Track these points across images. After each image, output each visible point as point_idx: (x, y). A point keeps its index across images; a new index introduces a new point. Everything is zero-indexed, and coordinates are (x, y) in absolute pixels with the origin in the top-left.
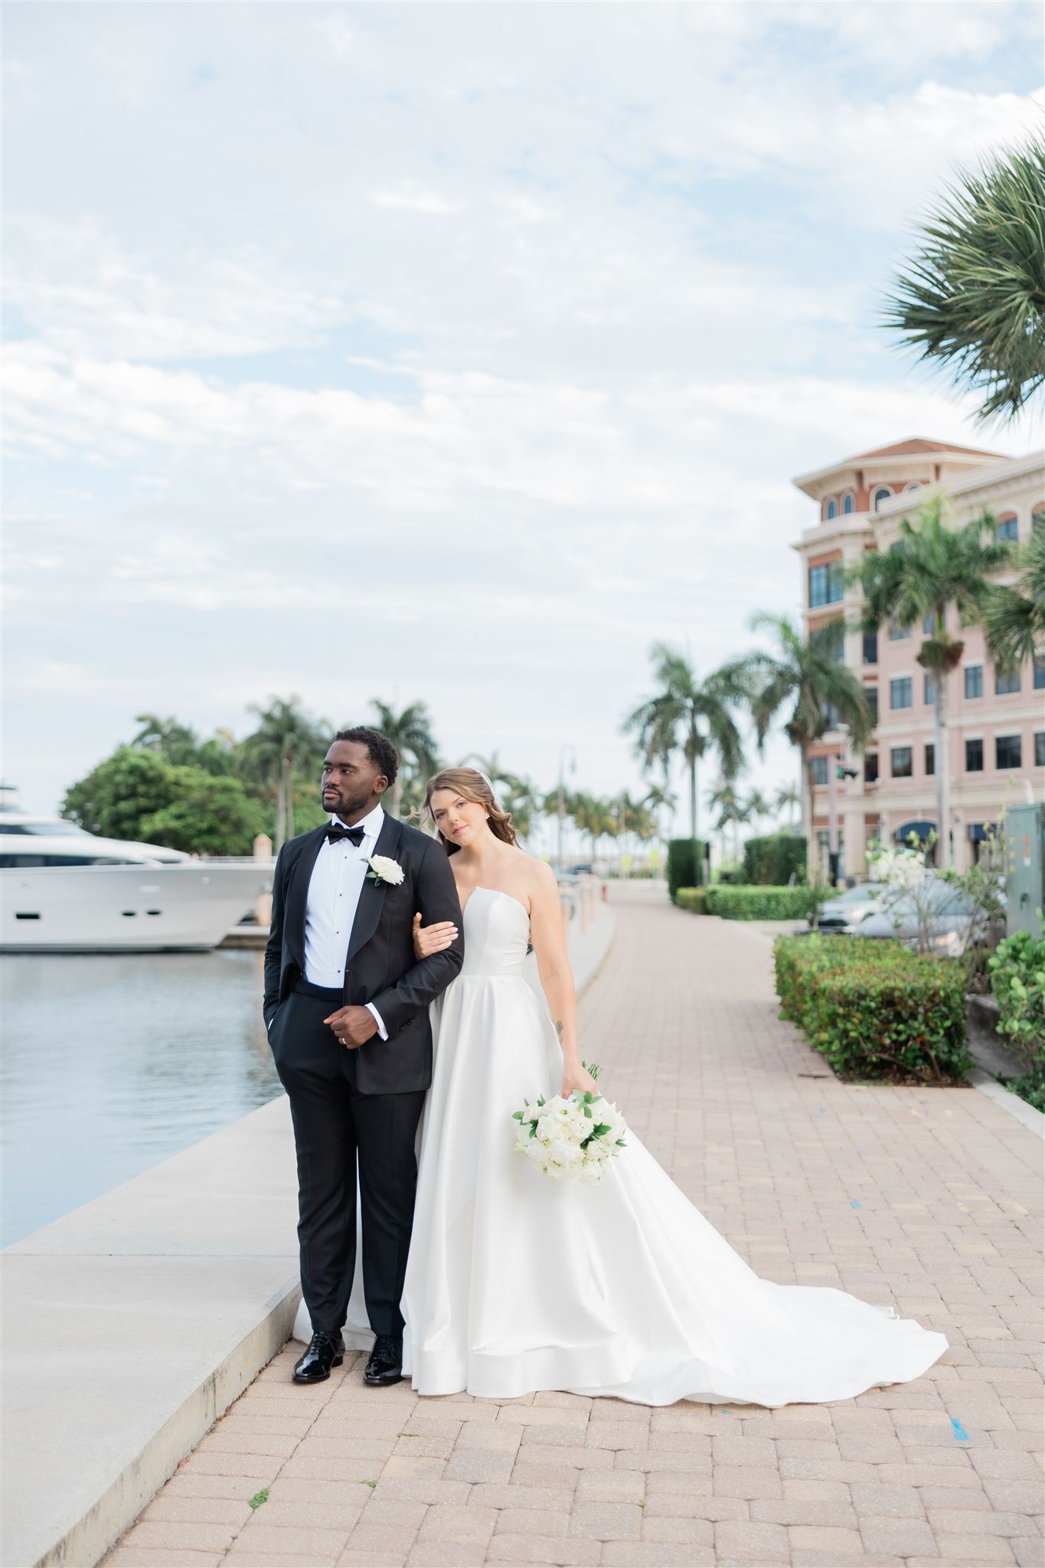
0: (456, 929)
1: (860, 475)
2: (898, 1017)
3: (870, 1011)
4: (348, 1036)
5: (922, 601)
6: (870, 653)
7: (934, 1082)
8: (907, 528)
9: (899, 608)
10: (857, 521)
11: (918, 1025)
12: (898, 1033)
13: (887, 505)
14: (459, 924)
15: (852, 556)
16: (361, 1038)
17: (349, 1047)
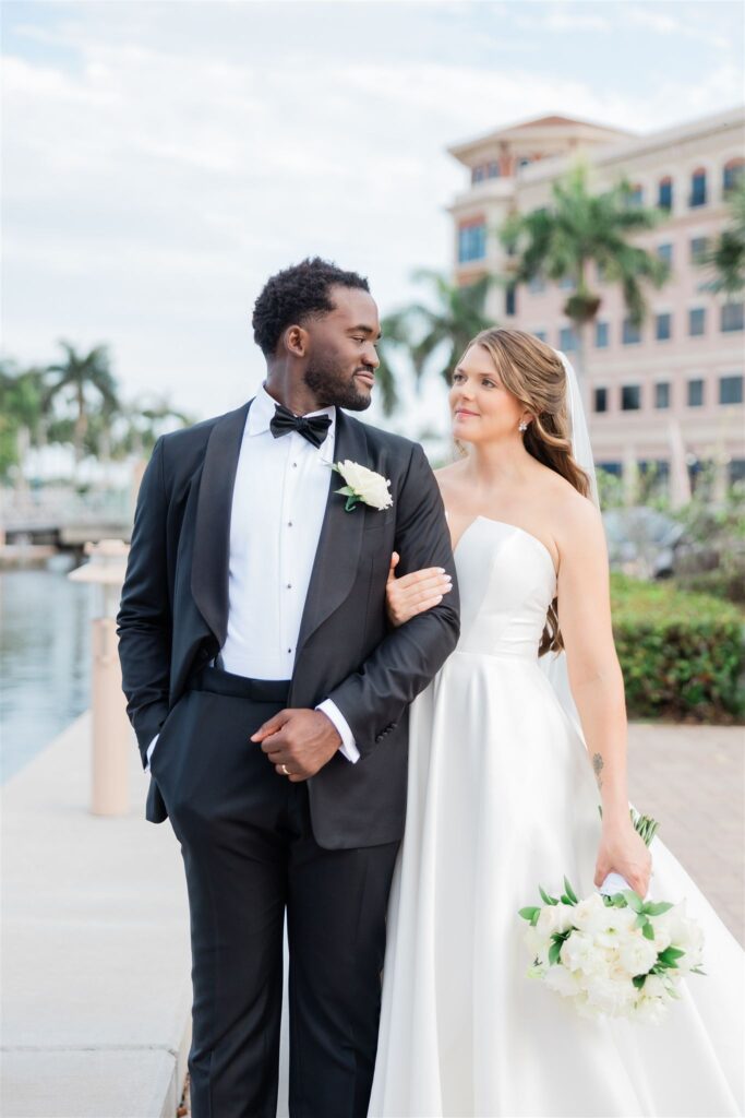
0: (449, 578)
1: (504, 145)
2: (683, 655)
3: (653, 649)
4: (292, 762)
5: (569, 259)
6: (511, 307)
7: (716, 721)
8: (557, 190)
9: (548, 264)
10: (500, 187)
11: (703, 662)
12: (682, 670)
13: (532, 172)
14: (451, 570)
15: (496, 218)
16: (313, 763)
17: (294, 778)
